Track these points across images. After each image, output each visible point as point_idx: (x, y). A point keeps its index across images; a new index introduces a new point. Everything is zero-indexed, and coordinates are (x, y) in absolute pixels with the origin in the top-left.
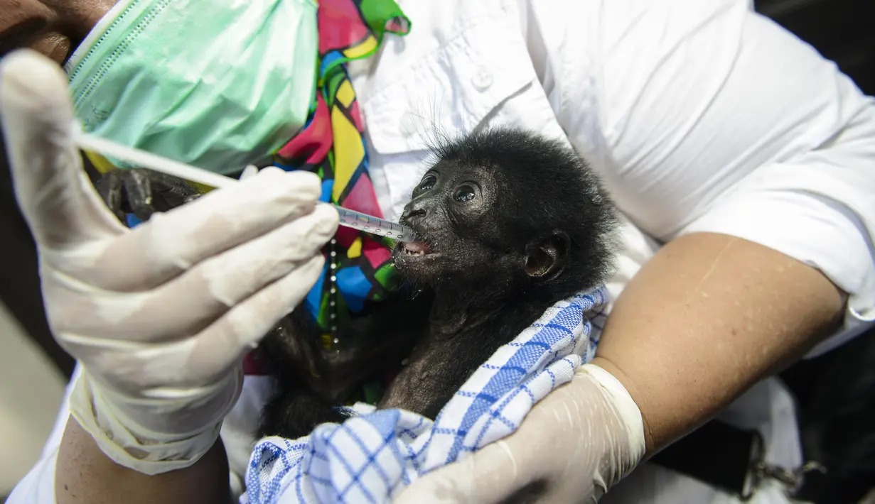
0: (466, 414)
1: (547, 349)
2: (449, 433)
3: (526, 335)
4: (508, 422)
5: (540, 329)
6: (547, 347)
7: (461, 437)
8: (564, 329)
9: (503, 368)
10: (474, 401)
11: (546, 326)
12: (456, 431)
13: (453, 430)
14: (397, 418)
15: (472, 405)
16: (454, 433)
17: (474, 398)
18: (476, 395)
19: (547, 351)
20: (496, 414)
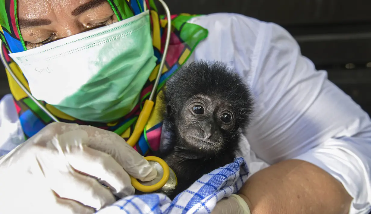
0: (190, 201)
1: (226, 178)
2: (181, 208)
3: (216, 172)
4: (208, 209)
5: (222, 170)
6: (226, 177)
7: (185, 211)
8: (233, 172)
9: (206, 184)
10: (194, 196)
11: (225, 169)
12: (184, 208)
13: (183, 207)
14: (158, 197)
15: (193, 198)
16: (183, 209)
17: (194, 195)
18: (195, 193)
19: (226, 179)
20: (203, 204)
